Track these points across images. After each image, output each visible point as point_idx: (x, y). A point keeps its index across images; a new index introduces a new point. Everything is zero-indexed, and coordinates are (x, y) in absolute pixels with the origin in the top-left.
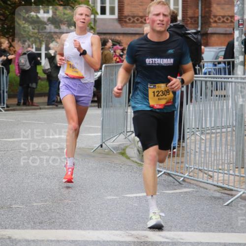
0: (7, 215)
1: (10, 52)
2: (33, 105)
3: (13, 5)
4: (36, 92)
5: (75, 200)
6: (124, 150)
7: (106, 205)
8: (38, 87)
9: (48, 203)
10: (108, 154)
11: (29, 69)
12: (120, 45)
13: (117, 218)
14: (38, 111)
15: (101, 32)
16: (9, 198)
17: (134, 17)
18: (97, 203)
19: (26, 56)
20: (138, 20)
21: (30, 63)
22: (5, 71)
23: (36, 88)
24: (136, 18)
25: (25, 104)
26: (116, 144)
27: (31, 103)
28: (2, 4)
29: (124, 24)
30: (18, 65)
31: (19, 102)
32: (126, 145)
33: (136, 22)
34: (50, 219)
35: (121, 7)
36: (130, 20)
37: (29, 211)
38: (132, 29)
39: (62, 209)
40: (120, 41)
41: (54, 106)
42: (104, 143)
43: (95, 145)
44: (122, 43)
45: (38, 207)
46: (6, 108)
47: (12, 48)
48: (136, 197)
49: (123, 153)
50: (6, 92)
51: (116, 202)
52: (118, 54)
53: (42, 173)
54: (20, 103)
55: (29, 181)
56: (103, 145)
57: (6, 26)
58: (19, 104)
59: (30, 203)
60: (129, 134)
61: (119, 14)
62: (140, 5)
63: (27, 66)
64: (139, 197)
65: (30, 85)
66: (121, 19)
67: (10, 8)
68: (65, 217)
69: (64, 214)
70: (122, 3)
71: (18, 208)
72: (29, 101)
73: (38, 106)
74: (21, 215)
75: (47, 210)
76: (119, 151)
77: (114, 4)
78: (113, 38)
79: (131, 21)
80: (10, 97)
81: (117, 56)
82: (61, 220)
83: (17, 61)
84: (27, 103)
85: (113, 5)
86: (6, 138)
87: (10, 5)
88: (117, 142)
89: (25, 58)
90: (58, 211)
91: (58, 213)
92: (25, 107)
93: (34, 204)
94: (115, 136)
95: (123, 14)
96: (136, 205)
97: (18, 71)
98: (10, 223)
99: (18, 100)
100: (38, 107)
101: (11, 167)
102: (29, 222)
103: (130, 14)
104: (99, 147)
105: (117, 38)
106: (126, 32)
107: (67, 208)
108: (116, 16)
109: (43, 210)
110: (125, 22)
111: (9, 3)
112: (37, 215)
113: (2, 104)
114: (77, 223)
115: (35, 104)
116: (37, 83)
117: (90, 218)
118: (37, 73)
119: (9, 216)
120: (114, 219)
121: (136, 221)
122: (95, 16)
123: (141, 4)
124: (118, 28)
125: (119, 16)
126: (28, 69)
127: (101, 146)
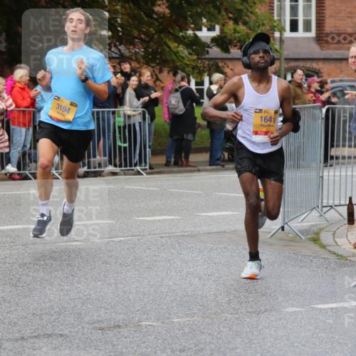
0: (133, 338)
1: (157, 88)
2: (187, 165)
3: (160, 20)
4: (193, 146)
5: (238, 313)
6: (317, 234)
7: (285, 322)
8: (197, 139)
9: (196, 318)
10: (292, 240)
11: (184, 114)
12: (318, 77)
13: (300, 343)
14: (195, 174)
15: (291, 56)
16: (138, 310)
17: (339, 35)
18: (272, 319)
19: (178, 94)
20: (345, 39)
21: (185, 104)
22: (147, 116)
23: (194, 140)
24: (342, 37)
25: (176, 164)
26: (305, 225)
27: (185, 163)
28: (146, 19)
29: (325, 45)
30: (168, 107)
31: (167, 161)
32: (322, 227)
33: (343, 42)
34: (196, 345)
35: (320, 20)
36: (333, 38)
37: (166, 330)
38: (337, 51)
39: (216, 328)
40: (319, 70)
41: (220, 167)
42: (287, 223)
43: (274, 227)
44: (321, 73)
45: (179, 325)
46: (148, 170)
47: (158, 83)
48: (332, 309)
49: (316, 240)
50: (150, 147)
51: (300, 317)
52: (313, 90)
53: (192, 270)
54: (170, 162)
55: (171, 283)
56: (286, 227)
57: (150, 50)
58: (167, 164)
59: (168, 318)
60: (325, 209)
61: (317, 30)
62: (348, 17)
63: (181, 109)
64: (336, 308)
65: (185, 136)
66: (321, 38)
67: (157, 24)
68: (220, 342)
69: (219, 336)
70: (322, 15)
71: (149, 327)
72: (183, 159)
73: (194, 167)
74: (153, 337)
75: (194, 330)
76: (310, 236)
77: (310, 16)
78: (308, 65)
79: (336, 41)
80: (154, 153)
81: (312, 93)
82: (213, 346)
83: (165, 101)
84: (180, 163)
85: (308, 18)
86: (143, 216)
87: (157, 20)
88: (308, 222)
89: (177, 97)
90: (209, 332)
91: (209, 334)
92: (176, 169)
93: (175, 320)
94: (304, 213)
95: (324, 30)
96: (331, 321)
97: (167, 116)
98: (136, 351)
99: (167, 158)
100: (196, 168)
101: (147, 261)
102: (165, 349)
103: (333, 30)
104: (278, 230)
105: (315, 65)
106: (328, 56)
107: (224, 327)
108: (313, 34)
109: (187, 330)
110: (327, 42)
111: (155, 16)
112: (178, 338)
113: (143, 164)
114: (238, 351)
115: (192, 164)
116: (194, 134)
117: (258, 343)
118: (196, 118)
119: (135, 339)
120: (296, 345)
121: (329, 349)
122: (281, 34)
123: (349, 15)
124: (316, 51)
125: (317, 34)
126: (182, 113)
127: (283, 228)
